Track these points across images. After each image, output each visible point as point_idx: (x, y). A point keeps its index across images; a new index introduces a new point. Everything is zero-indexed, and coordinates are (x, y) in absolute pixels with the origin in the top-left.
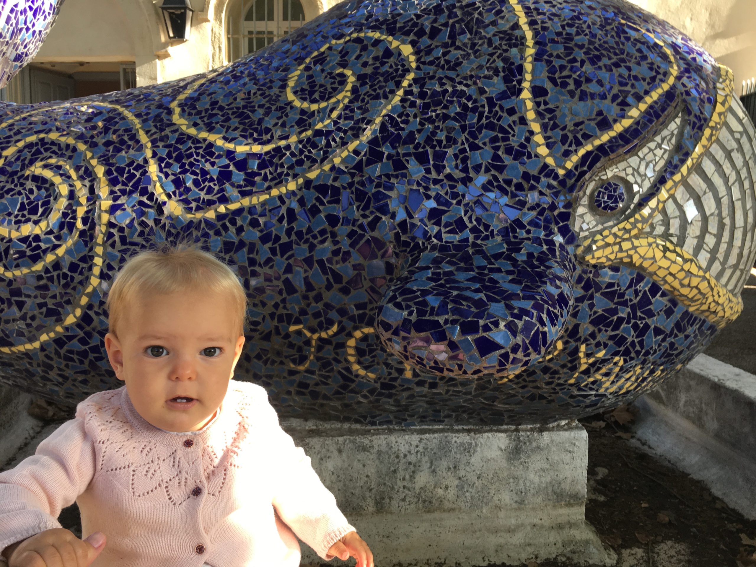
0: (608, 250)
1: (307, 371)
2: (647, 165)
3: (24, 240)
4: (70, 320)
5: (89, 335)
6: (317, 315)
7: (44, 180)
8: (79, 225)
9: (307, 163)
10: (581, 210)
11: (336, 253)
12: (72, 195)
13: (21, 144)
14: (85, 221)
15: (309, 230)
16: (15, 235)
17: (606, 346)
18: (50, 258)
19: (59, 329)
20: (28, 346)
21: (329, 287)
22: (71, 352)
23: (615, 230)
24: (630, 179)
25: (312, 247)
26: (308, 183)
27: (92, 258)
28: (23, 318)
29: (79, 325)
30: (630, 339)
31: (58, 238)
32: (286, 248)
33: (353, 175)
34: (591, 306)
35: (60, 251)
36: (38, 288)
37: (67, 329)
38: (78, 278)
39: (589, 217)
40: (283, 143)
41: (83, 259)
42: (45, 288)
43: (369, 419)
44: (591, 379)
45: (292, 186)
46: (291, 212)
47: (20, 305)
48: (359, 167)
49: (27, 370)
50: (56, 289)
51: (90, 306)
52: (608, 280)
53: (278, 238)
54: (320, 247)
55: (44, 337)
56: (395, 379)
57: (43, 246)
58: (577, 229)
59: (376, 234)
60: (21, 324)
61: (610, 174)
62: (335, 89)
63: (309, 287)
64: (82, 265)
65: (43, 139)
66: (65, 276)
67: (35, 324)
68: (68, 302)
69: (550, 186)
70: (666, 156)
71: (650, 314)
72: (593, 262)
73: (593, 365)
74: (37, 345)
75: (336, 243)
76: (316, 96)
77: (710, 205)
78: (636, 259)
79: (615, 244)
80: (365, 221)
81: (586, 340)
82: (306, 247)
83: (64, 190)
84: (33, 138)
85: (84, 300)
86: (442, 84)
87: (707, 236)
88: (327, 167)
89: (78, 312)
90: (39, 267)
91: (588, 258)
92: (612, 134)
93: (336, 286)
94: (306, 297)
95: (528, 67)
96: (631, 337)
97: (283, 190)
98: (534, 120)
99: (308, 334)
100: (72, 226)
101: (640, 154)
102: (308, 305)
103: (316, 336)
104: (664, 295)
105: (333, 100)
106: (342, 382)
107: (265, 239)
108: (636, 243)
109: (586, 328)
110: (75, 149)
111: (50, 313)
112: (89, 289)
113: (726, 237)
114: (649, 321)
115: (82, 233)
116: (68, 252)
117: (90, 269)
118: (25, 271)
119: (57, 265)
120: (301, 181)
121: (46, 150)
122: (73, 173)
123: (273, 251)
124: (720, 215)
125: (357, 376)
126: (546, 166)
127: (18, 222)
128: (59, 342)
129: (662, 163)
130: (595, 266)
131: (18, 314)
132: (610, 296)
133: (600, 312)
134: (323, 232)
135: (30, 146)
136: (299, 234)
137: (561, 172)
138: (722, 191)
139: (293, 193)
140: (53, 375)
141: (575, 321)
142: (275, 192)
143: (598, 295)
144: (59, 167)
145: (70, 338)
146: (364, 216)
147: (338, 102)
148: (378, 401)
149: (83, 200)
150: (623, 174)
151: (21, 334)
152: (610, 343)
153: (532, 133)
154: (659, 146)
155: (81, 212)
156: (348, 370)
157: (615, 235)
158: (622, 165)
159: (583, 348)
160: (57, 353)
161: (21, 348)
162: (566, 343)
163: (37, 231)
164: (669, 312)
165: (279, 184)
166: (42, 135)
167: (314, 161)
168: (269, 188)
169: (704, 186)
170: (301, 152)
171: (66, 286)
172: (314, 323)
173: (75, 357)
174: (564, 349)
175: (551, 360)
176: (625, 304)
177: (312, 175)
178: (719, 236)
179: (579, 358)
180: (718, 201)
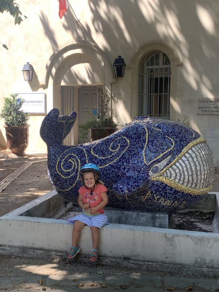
0: (155, 178)
1: (110, 197)
2: (162, 164)
3: (67, 172)
4: (74, 186)
5: (76, 188)
6: (110, 187)
7: (71, 162)
8: (76, 170)
9: (110, 161)
10: (150, 171)
11: (113, 177)
12: (75, 165)
13: (68, 156)
14: (76, 169)
15: (109, 173)
16: (66, 171)
17: (159, 195)
18: (71, 175)
19: (72, 187)
20: (67, 190)
21: (112, 182)
22: (73, 191)
23: (156, 175)
24: (159, 167)
25: (109, 175)
26: (110, 165)
27: (77, 176)
28: (67, 185)
29: (75, 187)
30: (163, 194)
31: (72, 172)
32: (106, 175)
33: (116, 164)
34: (154, 188)
35: (73, 174)
36: (69, 180)
37: (73, 187)
38: (75, 179)
39: (151, 173)
40: (107, 157)
41: (76, 176)
42: (70, 180)
43: (124, 208)
44: (159, 202)
45: (108, 165)
46: (107, 169)
47: (66, 183)
48: (117, 162)
49: (66, 194)
50: (72, 180)
51: (77, 184)
52: (156, 183)
53: (105, 174)
54: (110, 175)
55: (70, 188)
56: (125, 199)
57: (70, 173)
58: (149, 174)
59: (119, 174)
60: (66, 186)
61: (155, 166)
62: (117, 148)
63: (109, 182)
64: (76, 177)
65: (71, 155)
66: (73, 178)
67: (68, 186)
68: (73, 183)
69: (145, 167)
70: (166, 163)
71: (167, 190)
72: (152, 180)
73: (158, 199)
74: (68, 190)
75: (113, 175)
76: (114, 149)
77: (177, 171)
78: (160, 180)
79: (155, 177)
80: (117, 172)
81: (155, 194)
82: (108, 175)
83: (74, 164)
84: (69, 155)
85: (76, 183)
86: (132, 149)
87: (177, 176)
88: (113, 162)
89: (75, 184)
90: (69, 177)
91: (151, 179)
92: (156, 159)
93: (113, 182)
94: (109, 184)
95: (145, 146)
96: (164, 194)
97: (106, 166)
98: (144, 156)
99: (109, 190)
100: (75, 170)
101: (161, 162)
102: (109, 185)
103: (111, 190)
104: (168, 186)
105: (116, 150)
106: (116, 199)
107: (103, 174)
108: (160, 177)
109: (154, 192)
110: (76, 157)
111: (71, 184)
112: (77, 181)
113: (182, 176)
114: (167, 191)
115: (76, 172)
116: (74, 174)
117: (77, 177)
118: (67, 177)
119: (72, 177)
120: (109, 164)
121: (72, 157)
122: (75, 161)
123: (104, 176)
124: (180, 173)
125: (118, 198)
126: (145, 164)
127: (67, 169)
128: (72, 189)
129: (165, 164)
130: (153, 181)
131: (66, 184)
132: (157, 186)
133: (156, 189)
134: (111, 173)
135: (69, 156)
136: (108, 173)
137: (147, 165)
138: (181, 168)
139: (108, 166)
140: (70, 195)
141: (152, 190)
142: (105, 166)
143: (154, 186)
144: (73, 160)
145: (73, 189)
146: (117, 171)
147: (117, 150)
148: (123, 204)
149: (76, 166)
150: (158, 166)
151: (66, 188)
152: (160, 195)
153: (144, 158)
154: (165, 161)
155: (76, 168)
156: (117, 197)
157: (155, 176)
158: (158, 164)
159: (155, 195)
160: (71, 191)
161: (66, 190)
162: (151, 194)
163: (70, 171)
164: (171, 190)
165: (106, 165)
166: (71, 154)
167: (111, 161)
168: (104, 165)
169: (176, 167)
170: (110, 159)
171: (73, 180)
172: (110, 188)
173: (74, 192)
174: (151, 195)
175: (150, 197)
176: (160, 188)
177: (111, 163)
178: (180, 176)
179: (154, 197)
180: (180, 170)
